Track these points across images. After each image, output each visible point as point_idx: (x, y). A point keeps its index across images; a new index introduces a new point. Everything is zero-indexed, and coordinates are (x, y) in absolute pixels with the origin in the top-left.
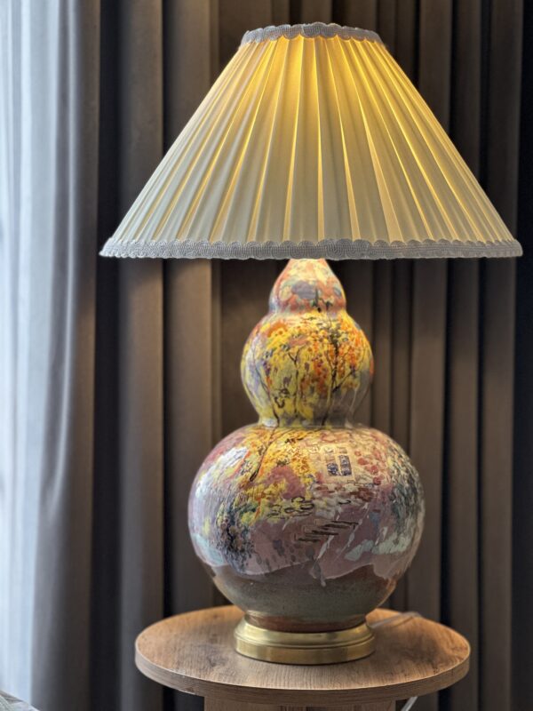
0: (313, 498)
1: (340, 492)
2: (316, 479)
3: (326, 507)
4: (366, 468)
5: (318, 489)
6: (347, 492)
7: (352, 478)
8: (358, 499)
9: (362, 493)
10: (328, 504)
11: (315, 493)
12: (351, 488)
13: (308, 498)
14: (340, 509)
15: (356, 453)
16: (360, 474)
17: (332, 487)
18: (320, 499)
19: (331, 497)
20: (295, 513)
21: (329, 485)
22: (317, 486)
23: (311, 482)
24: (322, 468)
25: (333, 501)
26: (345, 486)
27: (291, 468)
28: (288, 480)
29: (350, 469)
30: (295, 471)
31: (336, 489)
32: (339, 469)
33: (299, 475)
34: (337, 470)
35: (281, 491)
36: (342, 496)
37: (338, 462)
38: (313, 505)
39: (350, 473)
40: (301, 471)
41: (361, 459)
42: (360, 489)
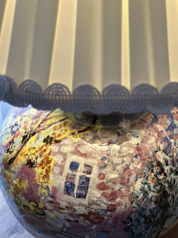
0: (45, 208)
1: (70, 211)
2: (51, 193)
3: (55, 219)
4: (103, 195)
5: (51, 202)
6: (77, 213)
7: (85, 202)
8: (86, 221)
9: (92, 217)
10: (57, 217)
11: (47, 205)
12: (81, 210)
13: (41, 206)
14: (68, 224)
15: (99, 175)
16: (95, 199)
17: (63, 204)
18: (51, 211)
19: (61, 213)
20: (30, 212)
21: (61, 202)
22: (50, 199)
23: (47, 194)
24: (60, 184)
25: (62, 217)
26: (76, 208)
27: (34, 173)
28: (29, 182)
29: (86, 192)
30: (37, 178)
31: (67, 207)
32: (76, 189)
33: (39, 183)
34: (73, 191)
35: (23, 189)
36: (71, 215)
37: (77, 182)
38: (44, 214)
39: (84, 197)
40: (41, 180)
41: (103, 183)
42: (90, 213)
